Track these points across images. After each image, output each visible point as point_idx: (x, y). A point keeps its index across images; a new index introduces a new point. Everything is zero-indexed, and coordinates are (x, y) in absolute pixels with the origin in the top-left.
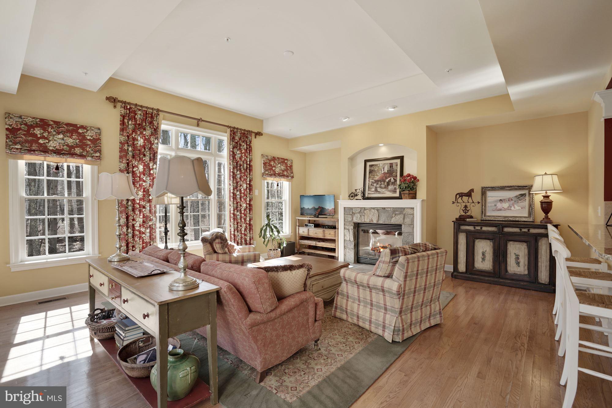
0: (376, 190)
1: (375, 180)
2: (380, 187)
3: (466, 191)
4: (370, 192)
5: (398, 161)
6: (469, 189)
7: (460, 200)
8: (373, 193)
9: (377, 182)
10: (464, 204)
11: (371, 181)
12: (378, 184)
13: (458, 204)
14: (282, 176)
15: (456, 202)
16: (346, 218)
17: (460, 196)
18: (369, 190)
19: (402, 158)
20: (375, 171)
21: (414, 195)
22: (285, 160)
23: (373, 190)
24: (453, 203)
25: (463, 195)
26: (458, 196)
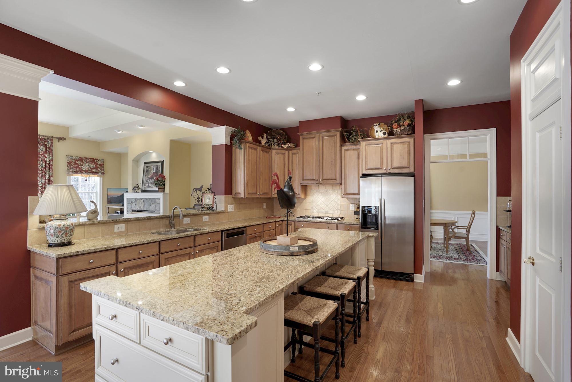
0: (149, 185)
1: (148, 178)
2: (151, 183)
3: (199, 187)
4: (145, 187)
5: (160, 164)
6: (201, 186)
7: (195, 193)
8: (147, 187)
9: (149, 179)
10: (197, 196)
11: (146, 178)
12: (150, 181)
13: (195, 196)
14: (90, 172)
15: (193, 194)
16: (128, 206)
17: (195, 191)
18: (145, 185)
19: (162, 162)
20: (149, 171)
21: (163, 189)
22: (94, 159)
23: (147, 185)
24: (192, 195)
25: (197, 189)
26: (194, 190)
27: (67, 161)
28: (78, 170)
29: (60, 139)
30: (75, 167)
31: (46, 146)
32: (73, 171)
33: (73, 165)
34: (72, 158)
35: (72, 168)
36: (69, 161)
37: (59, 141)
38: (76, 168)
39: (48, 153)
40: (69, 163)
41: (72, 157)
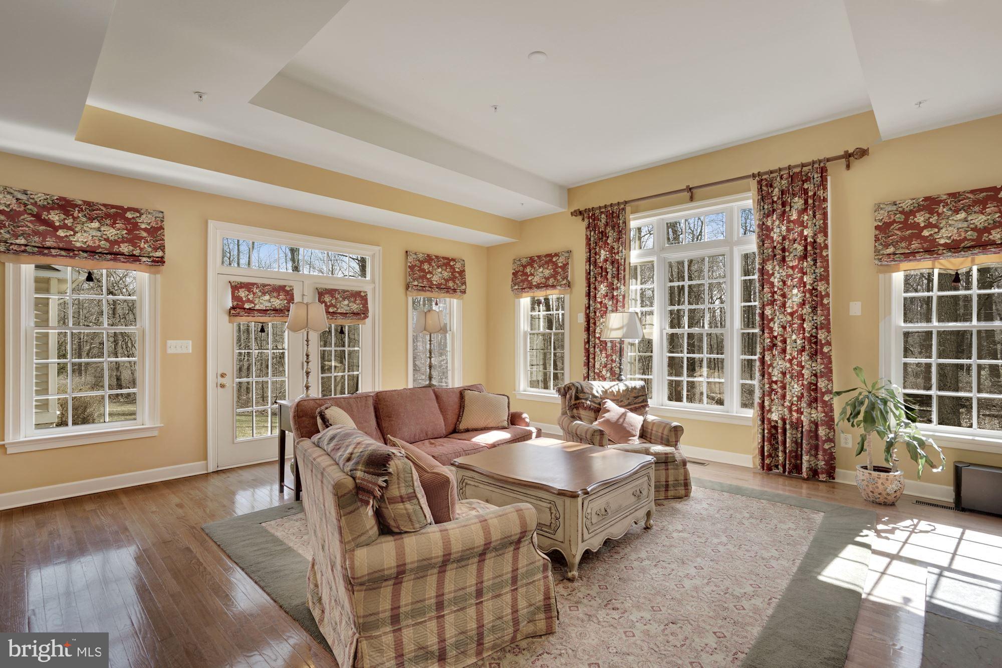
14: (973, 247)
27: (876, 224)
28: (915, 245)
29: (850, 158)
30: (903, 239)
31: (806, 191)
32: (895, 254)
33: (898, 232)
34: (894, 208)
35: (895, 244)
36: (881, 220)
37: (848, 167)
38: (909, 239)
39: (811, 213)
40: (883, 229)
41: (895, 204)
